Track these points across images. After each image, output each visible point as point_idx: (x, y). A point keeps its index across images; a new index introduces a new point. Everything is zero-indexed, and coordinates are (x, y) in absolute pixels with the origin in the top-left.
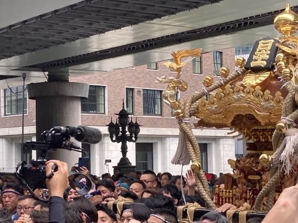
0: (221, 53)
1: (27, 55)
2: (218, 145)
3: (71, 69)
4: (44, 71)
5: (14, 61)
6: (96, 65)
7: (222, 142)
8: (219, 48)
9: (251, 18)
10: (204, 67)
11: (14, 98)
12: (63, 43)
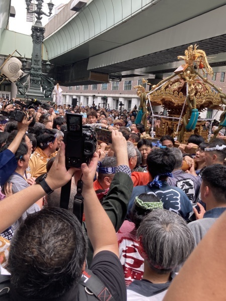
0: (224, 73)
1: (148, 67)
3: (164, 74)
4: (154, 74)
5: (143, 69)
8: (224, 71)
10: (217, 78)
12: (162, 64)
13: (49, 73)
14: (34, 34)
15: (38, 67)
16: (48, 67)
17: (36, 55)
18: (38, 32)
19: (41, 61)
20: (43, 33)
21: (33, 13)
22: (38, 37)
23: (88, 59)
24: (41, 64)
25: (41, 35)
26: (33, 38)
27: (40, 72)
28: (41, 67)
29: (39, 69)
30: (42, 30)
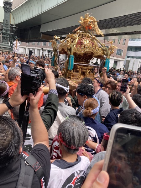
0: (125, 40)
2: (120, 62)
7: (121, 61)
9: (134, 32)
13: (14, 33)
14: (5, 6)
15: (7, 28)
16: (14, 29)
17: (6, 21)
18: (8, 5)
19: (9, 24)
20: (11, 6)
22: (8, 9)
23: (41, 25)
24: (9, 27)
25: (10, 7)
26: (4, 9)
27: (9, 32)
28: (9, 29)
29: (8, 30)
30: (10, 4)
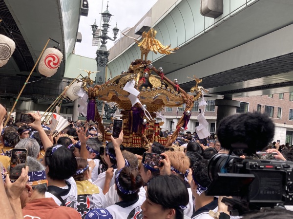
3: (233, 95)
4: (222, 95)
6: (245, 94)
11: (210, 105)
14: (99, 58)
18: (103, 56)
20: (107, 57)
21: (98, 37)
22: (102, 60)
25: (105, 58)
26: (97, 61)
30: (106, 54)
